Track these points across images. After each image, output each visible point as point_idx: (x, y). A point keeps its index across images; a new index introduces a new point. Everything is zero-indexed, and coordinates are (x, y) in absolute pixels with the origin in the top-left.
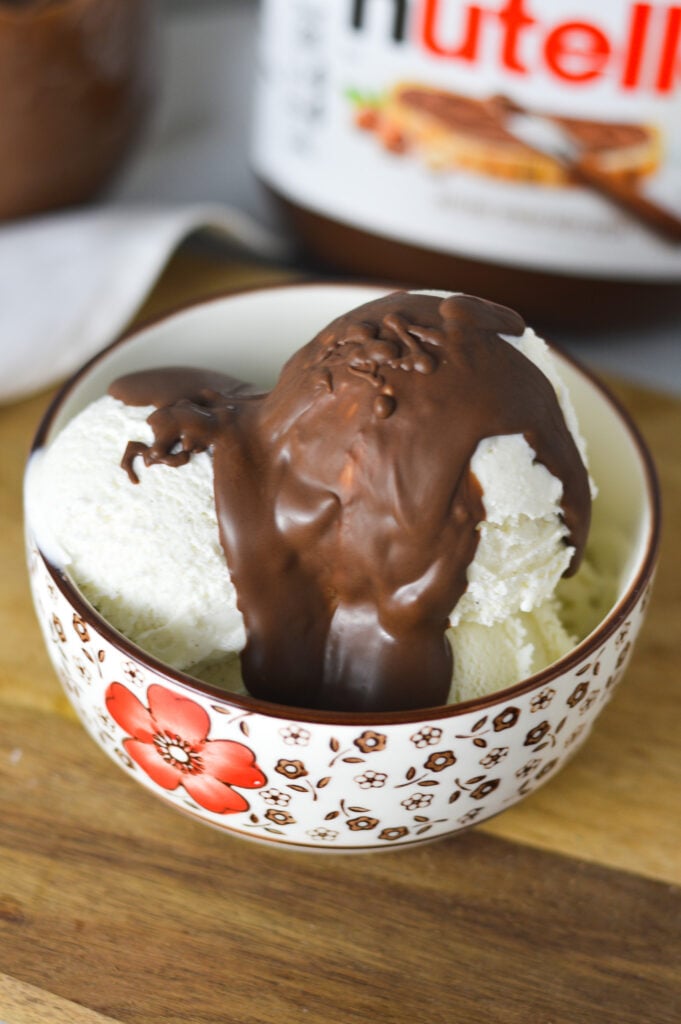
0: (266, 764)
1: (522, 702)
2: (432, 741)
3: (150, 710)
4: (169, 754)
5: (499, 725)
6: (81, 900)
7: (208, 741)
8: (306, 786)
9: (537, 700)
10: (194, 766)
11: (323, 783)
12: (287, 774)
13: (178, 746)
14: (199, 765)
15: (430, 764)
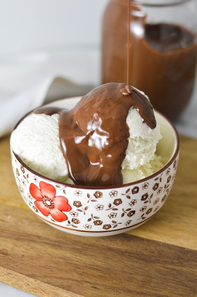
0: (71, 203)
1: (139, 185)
2: (115, 195)
3: (40, 190)
4: (46, 203)
5: (133, 192)
6: (24, 250)
7: (55, 197)
8: (82, 210)
9: (144, 185)
10: (52, 206)
11: (86, 208)
12: (76, 206)
13: (48, 200)
14: (53, 205)
15: (115, 203)
